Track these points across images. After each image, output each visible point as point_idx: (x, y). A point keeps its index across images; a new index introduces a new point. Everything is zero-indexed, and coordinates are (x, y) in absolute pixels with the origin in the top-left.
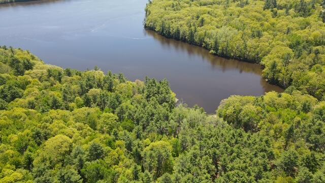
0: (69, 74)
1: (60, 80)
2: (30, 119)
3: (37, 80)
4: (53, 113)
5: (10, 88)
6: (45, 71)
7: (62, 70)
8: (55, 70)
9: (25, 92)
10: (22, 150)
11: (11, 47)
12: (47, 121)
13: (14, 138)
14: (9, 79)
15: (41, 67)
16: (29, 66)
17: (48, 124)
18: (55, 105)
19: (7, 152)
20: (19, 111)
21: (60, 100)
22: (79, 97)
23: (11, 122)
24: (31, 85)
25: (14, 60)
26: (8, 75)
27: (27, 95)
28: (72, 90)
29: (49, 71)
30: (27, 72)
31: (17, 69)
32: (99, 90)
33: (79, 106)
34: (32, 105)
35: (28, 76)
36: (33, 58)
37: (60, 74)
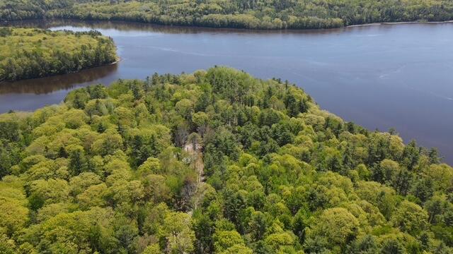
0: (351, 129)
1: (337, 135)
2: (305, 174)
3: (311, 127)
4: (333, 176)
5: (283, 129)
6: (322, 118)
7: (343, 122)
8: (335, 121)
9: (298, 138)
10: (293, 209)
11: (286, 81)
12: (323, 183)
13: (287, 189)
14: (282, 118)
15: (317, 113)
16: (303, 108)
17: (325, 188)
18: (333, 166)
19: (279, 204)
20: (292, 160)
21: (340, 161)
22: (363, 165)
23: (283, 170)
24: (303, 131)
25: (290, 97)
26: (282, 114)
27: (299, 143)
28: (356, 153)
29: (328, 120)
30: (301, 114)
31: (292, 108)
32: (396, 164)
33: (366, 178)
34: (305, 158)
35: (301, 119)
36: (309, 99)
37: (339, 127)
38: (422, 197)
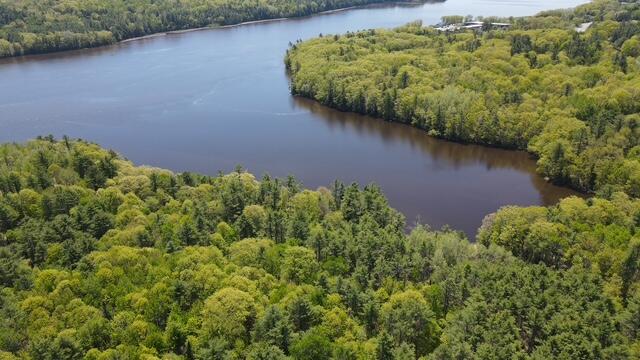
0: (188, 181)
1: (173, 194)
2: (154, 264)
3: (132, 194)
4: (195, 251)
5: (91, 212)
6: (145, 178)
7: (176, 175)
8: (164, 176)
9: (120, 217)
10: (160, 320)
11: (65, 137)
12: (187, 266)
13: (139, 296)
14: (83, 195)
15: (133, 172)
16: (110, 171)
17: (190, 271)
18: (189, 240)
19: (136, 323)
20: (128, 252)
21: (194, 227)
22: (223, 223)
23: (119, 271)
24: (124, 205)
25: (82, 160)
26: (78, 188)
27: (125, 223)
28: (209, 211)
29: (153, 177)
30: (110, 181)
31: (92, 176)
32: (260, 208)
33: (231, 239)
34: (143, 241)
35: (112, 188)
36: (113, 155)
37: (173, 183)
38: (301, 236)
